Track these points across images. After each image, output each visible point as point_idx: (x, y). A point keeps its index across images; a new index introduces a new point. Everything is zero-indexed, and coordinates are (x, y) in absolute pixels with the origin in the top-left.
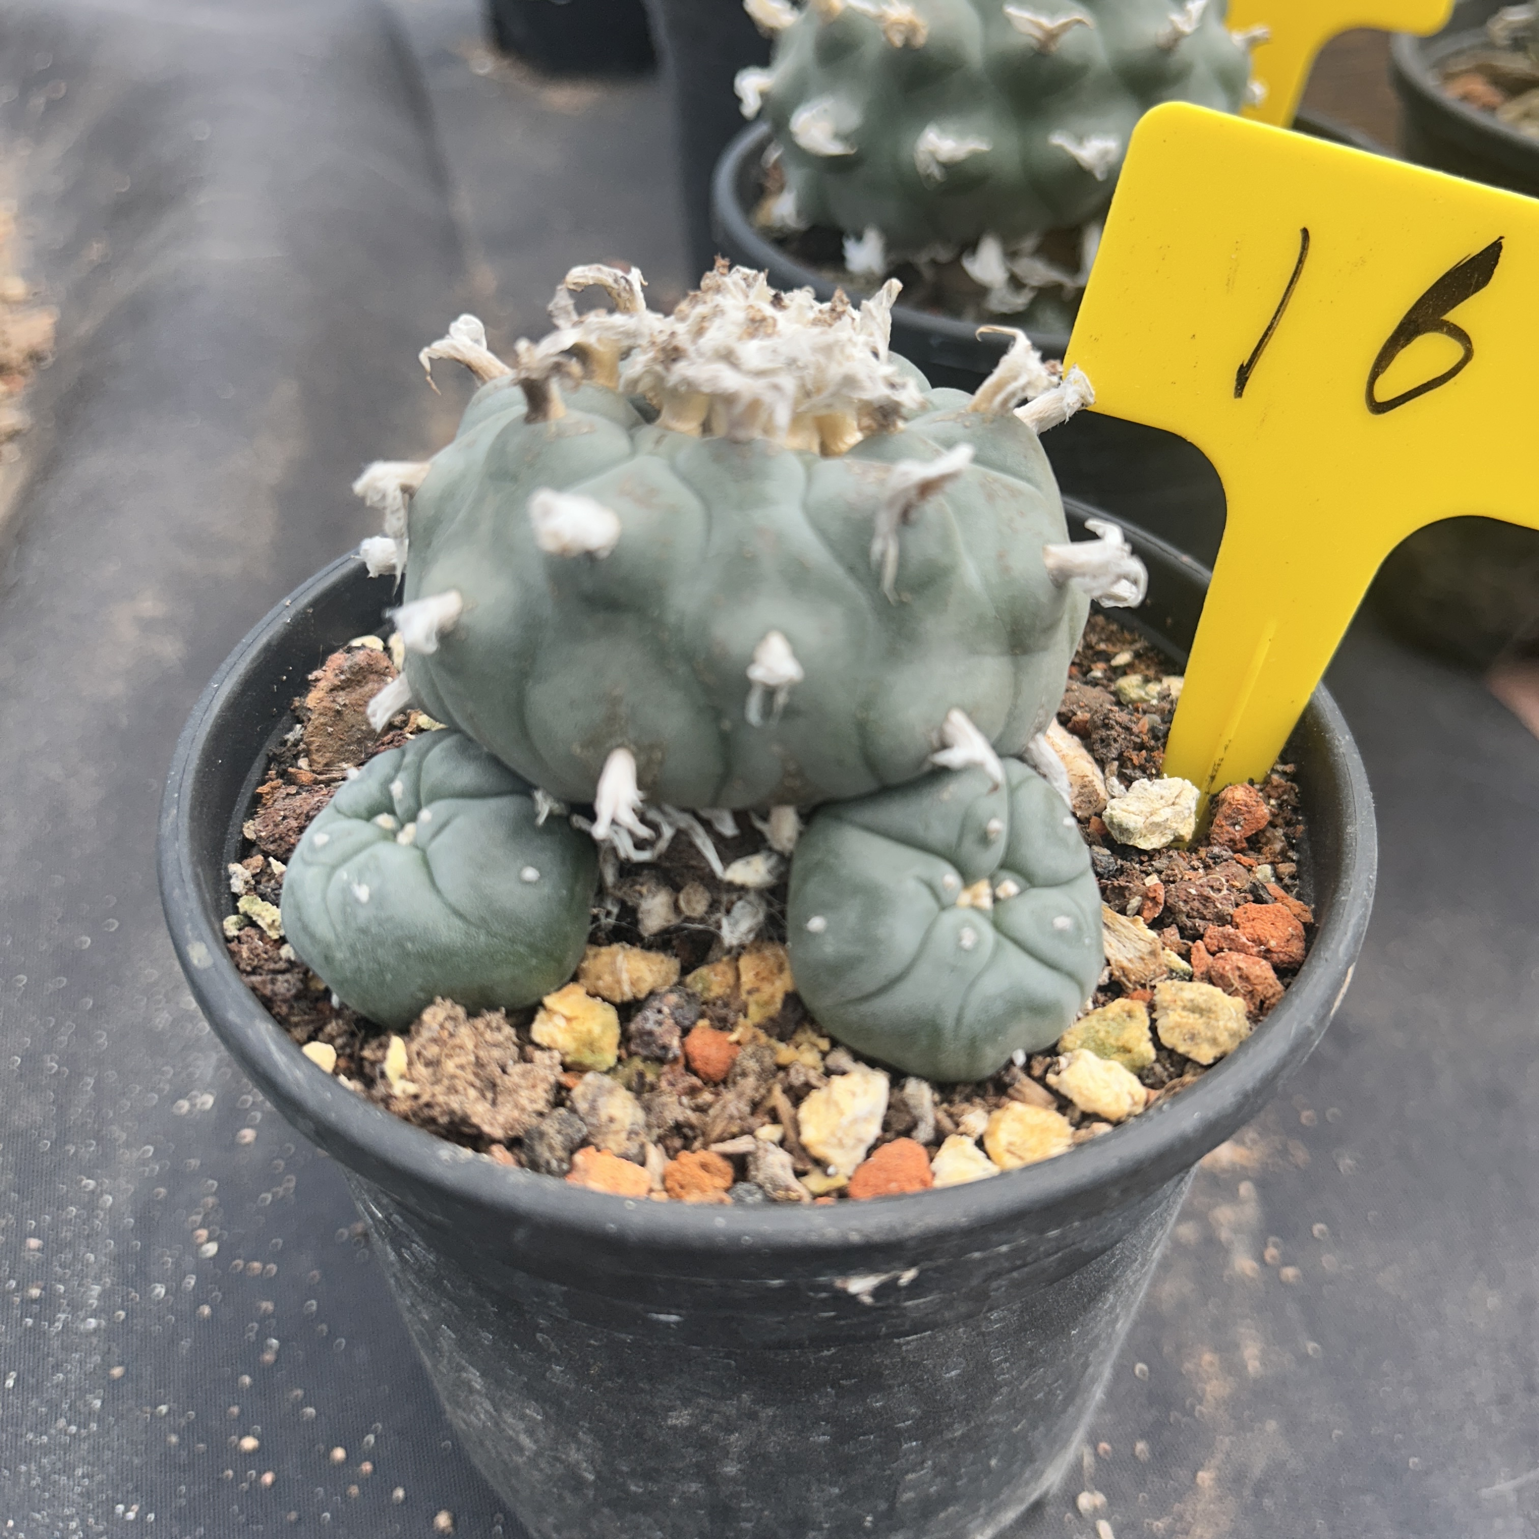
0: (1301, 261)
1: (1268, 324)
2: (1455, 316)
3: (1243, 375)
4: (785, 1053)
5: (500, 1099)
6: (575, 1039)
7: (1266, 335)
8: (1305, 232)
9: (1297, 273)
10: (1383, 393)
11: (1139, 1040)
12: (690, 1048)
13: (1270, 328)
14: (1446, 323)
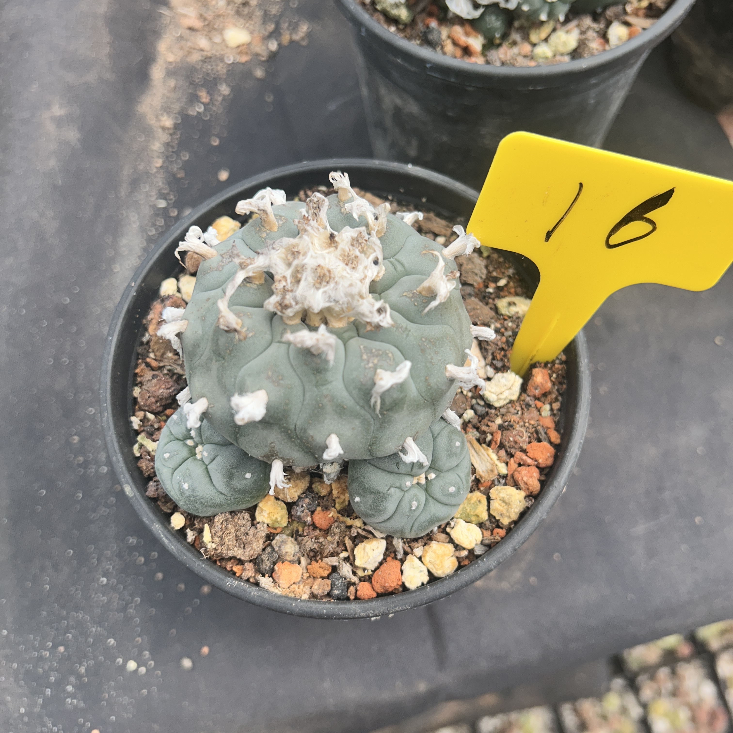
0: (578, 195)
1: (562, 217)
2: (648, 215)
3: (549, 235)
4: (349, 522)
5: (246, 546)
6: (272, 520)
7: (560, 221)
8: (581, 185)
9: (576, 199)
10: (612, 241)
11: (482, 512)
12: (314, 520)
13: (562, 218)
14: (645, 218)
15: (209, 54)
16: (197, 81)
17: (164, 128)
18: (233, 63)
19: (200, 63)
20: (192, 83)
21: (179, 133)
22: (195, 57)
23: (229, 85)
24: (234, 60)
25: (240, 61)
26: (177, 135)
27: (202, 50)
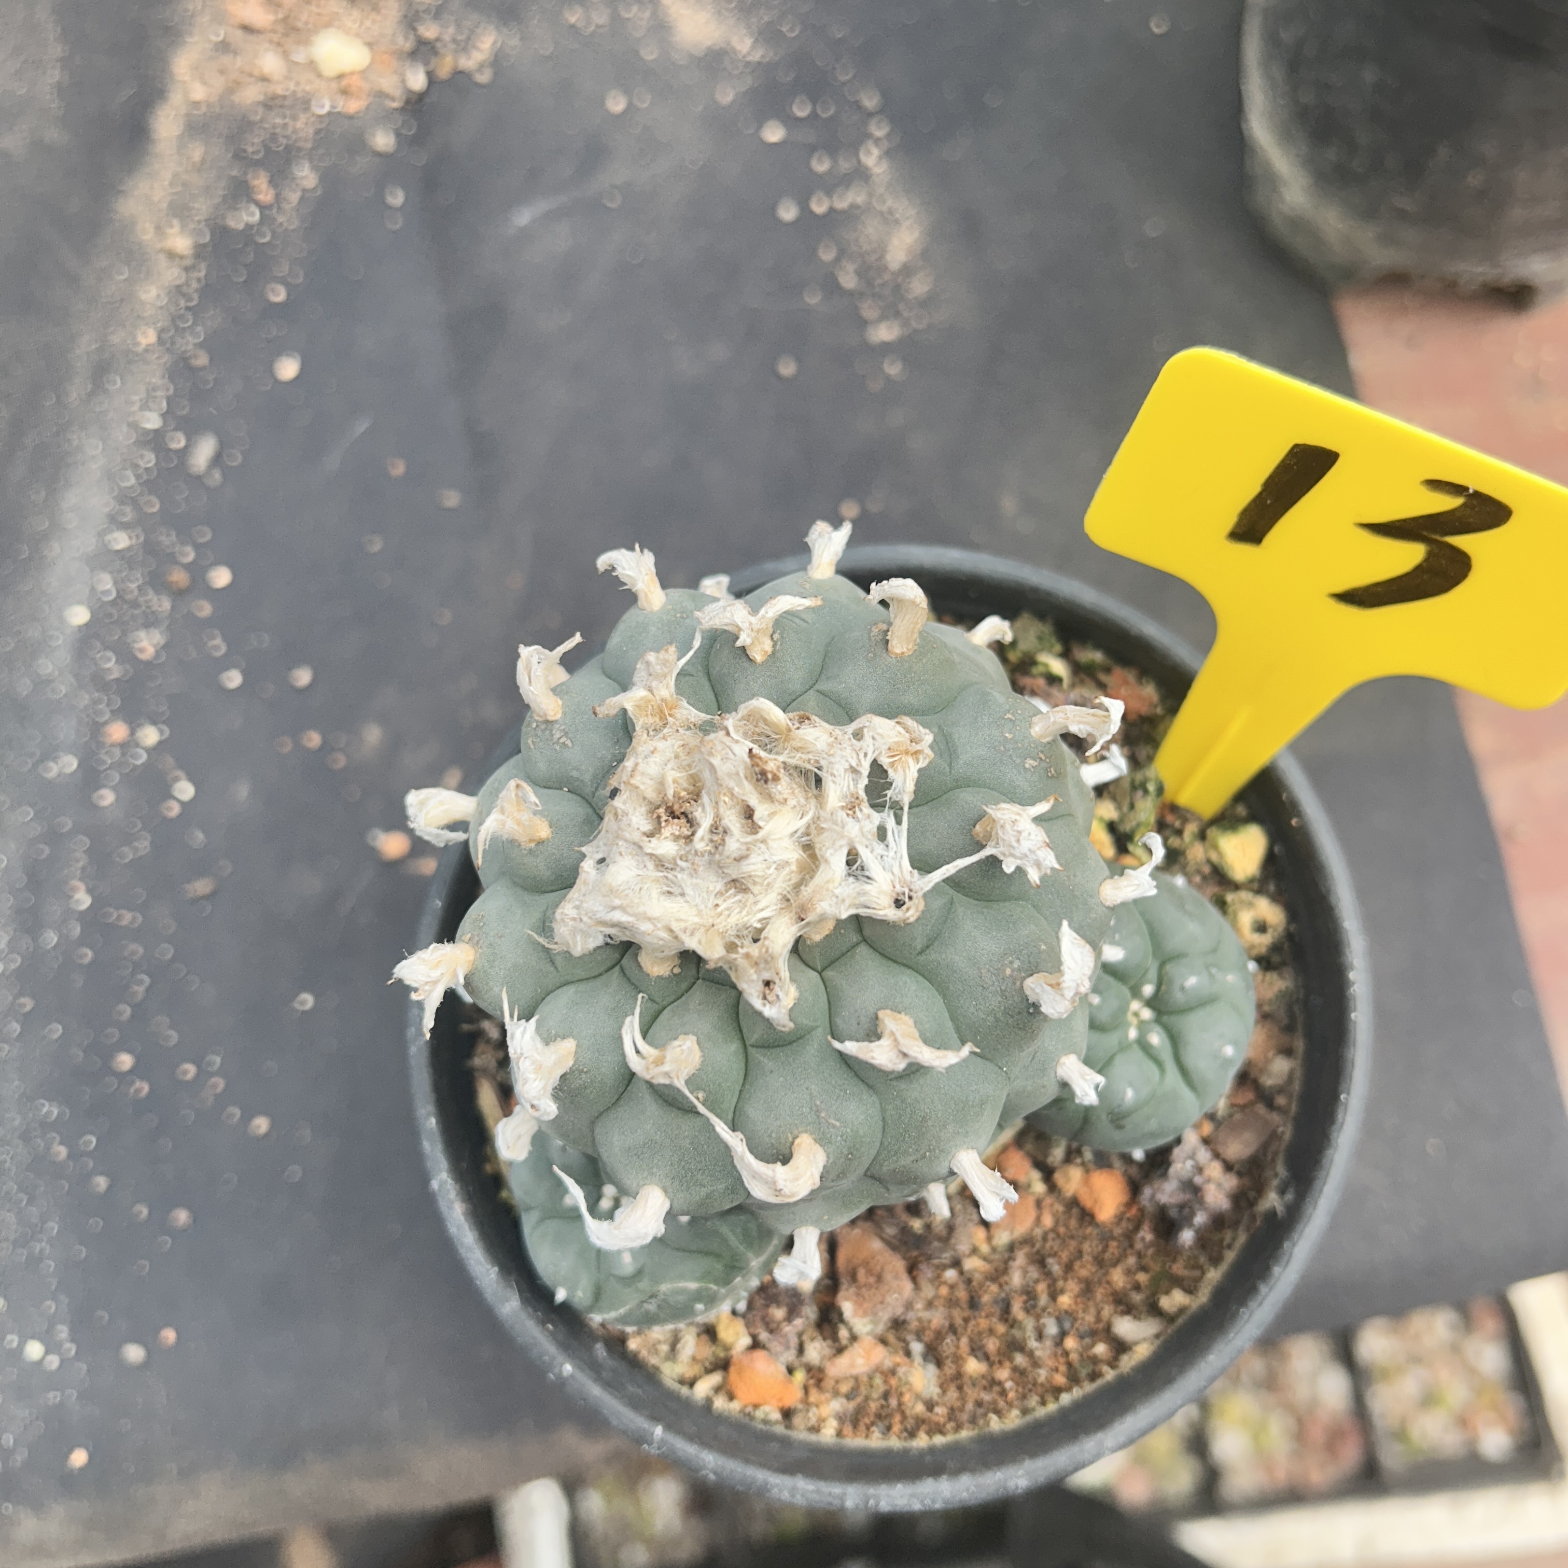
15: (279, 90)
16: (250, 149)
17: (171, 255)
18: (329, 113)
19: (261, 110)
20: (239, 156)
21: (203, 266)
22: (251, 94)
23: (314, 168)
24: (333, 107)
25: (345, 110)
26: (200, 271)
27: (264, 79)
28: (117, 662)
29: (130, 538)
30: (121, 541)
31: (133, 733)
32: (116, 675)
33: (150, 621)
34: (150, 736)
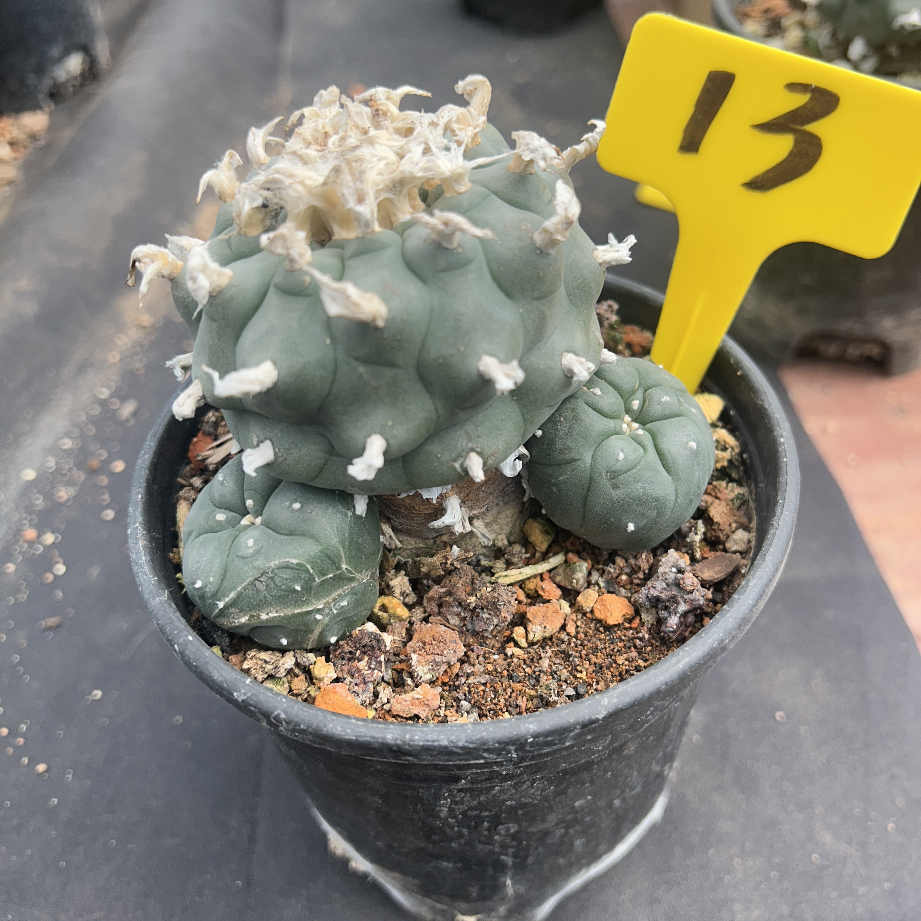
28: (43, 500)
29: (73, 443)
30: (67, 444)
31: (39, 536)
32: (40, 508)
33: (70, 483)
34: (49, 538)
